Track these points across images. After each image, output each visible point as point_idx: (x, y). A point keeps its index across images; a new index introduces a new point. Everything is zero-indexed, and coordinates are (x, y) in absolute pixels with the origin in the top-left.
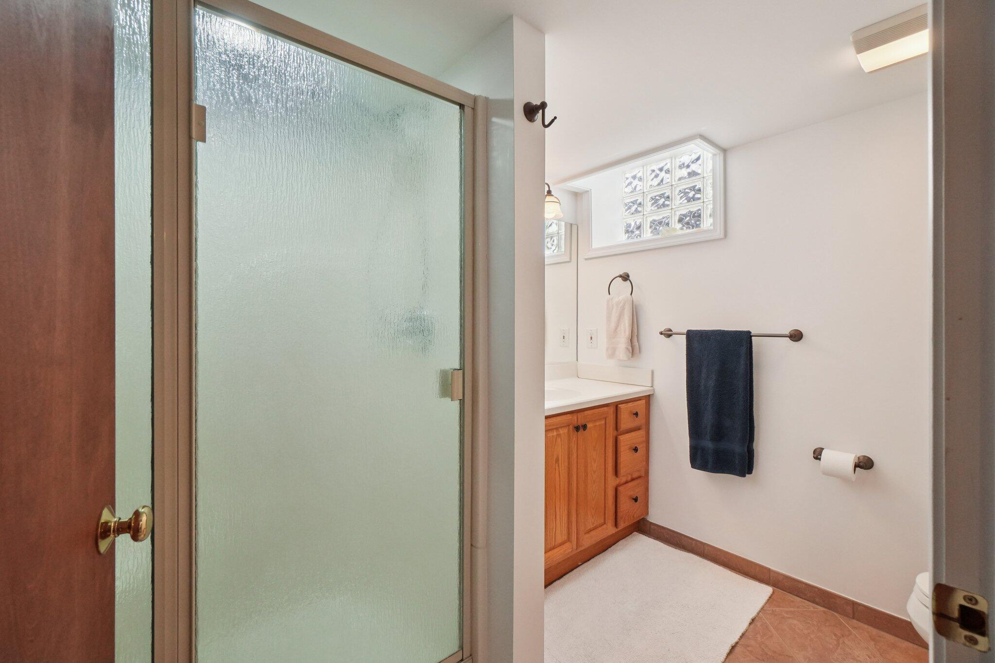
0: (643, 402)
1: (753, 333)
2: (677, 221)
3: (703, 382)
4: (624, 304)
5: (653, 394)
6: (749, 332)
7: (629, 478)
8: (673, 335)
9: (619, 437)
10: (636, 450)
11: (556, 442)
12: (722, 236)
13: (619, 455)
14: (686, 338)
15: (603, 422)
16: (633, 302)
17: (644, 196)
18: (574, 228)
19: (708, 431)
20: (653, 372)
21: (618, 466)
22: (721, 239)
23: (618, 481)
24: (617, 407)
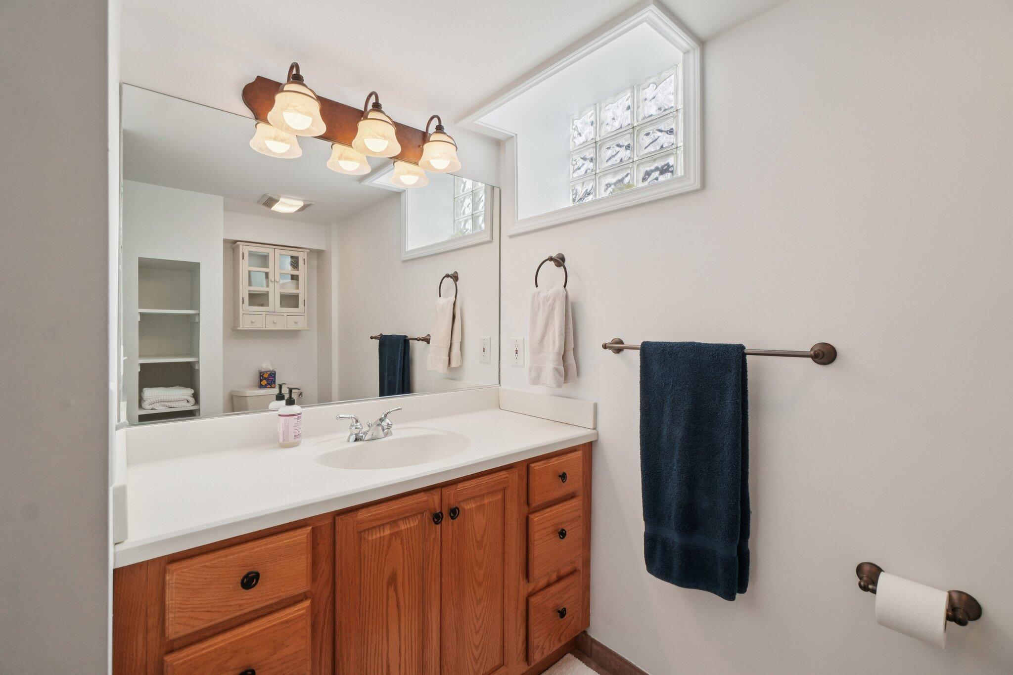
0: (579, 454)
1: (748, 348)
2: (641, 179)
3: (665, 432)
4: (554, 300)
5: (596, 441)
6: (742, 347)
7: (554, 577)
8: (625, 350)
9: (531, 516)
10: (562, 534)
11: (389, 547)
12: (697, 185)
13: (531, 546)
14: (641, 355)
15: (499, 496)
16: (567, 297)
17: (596, 147)
18: (497, 191)
19: (673, 513)
20: (596, 406)
21: (530, 563)
22: (697, 191)
23: (531, 587)
24: (528, 467)
